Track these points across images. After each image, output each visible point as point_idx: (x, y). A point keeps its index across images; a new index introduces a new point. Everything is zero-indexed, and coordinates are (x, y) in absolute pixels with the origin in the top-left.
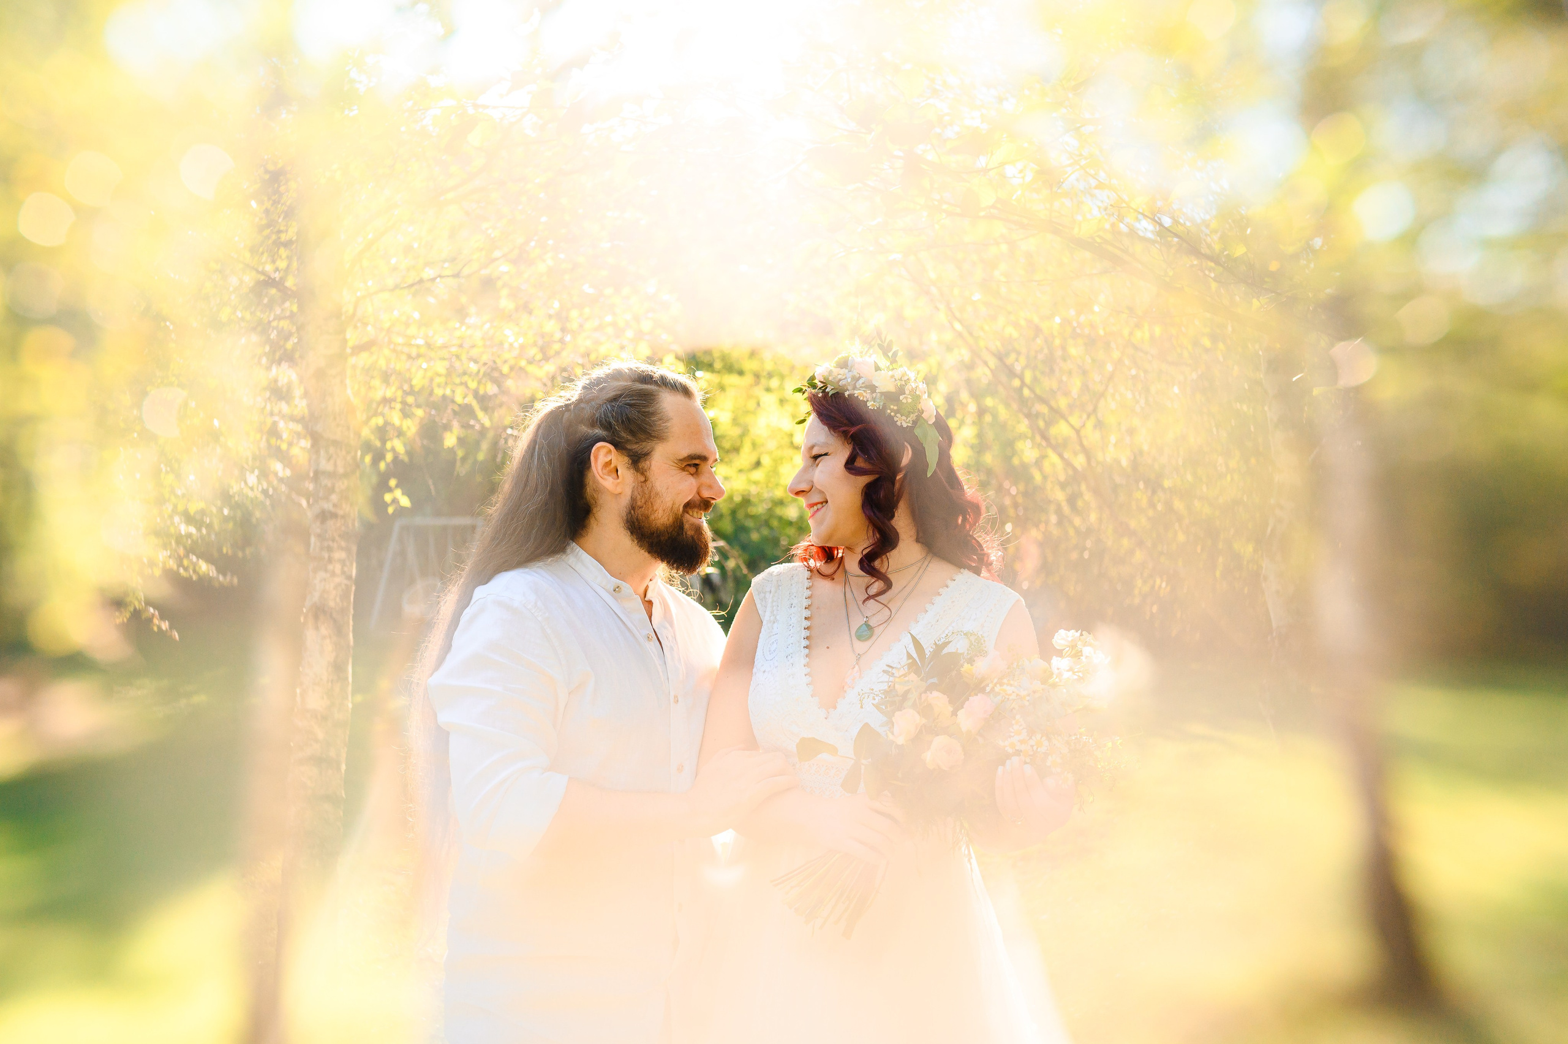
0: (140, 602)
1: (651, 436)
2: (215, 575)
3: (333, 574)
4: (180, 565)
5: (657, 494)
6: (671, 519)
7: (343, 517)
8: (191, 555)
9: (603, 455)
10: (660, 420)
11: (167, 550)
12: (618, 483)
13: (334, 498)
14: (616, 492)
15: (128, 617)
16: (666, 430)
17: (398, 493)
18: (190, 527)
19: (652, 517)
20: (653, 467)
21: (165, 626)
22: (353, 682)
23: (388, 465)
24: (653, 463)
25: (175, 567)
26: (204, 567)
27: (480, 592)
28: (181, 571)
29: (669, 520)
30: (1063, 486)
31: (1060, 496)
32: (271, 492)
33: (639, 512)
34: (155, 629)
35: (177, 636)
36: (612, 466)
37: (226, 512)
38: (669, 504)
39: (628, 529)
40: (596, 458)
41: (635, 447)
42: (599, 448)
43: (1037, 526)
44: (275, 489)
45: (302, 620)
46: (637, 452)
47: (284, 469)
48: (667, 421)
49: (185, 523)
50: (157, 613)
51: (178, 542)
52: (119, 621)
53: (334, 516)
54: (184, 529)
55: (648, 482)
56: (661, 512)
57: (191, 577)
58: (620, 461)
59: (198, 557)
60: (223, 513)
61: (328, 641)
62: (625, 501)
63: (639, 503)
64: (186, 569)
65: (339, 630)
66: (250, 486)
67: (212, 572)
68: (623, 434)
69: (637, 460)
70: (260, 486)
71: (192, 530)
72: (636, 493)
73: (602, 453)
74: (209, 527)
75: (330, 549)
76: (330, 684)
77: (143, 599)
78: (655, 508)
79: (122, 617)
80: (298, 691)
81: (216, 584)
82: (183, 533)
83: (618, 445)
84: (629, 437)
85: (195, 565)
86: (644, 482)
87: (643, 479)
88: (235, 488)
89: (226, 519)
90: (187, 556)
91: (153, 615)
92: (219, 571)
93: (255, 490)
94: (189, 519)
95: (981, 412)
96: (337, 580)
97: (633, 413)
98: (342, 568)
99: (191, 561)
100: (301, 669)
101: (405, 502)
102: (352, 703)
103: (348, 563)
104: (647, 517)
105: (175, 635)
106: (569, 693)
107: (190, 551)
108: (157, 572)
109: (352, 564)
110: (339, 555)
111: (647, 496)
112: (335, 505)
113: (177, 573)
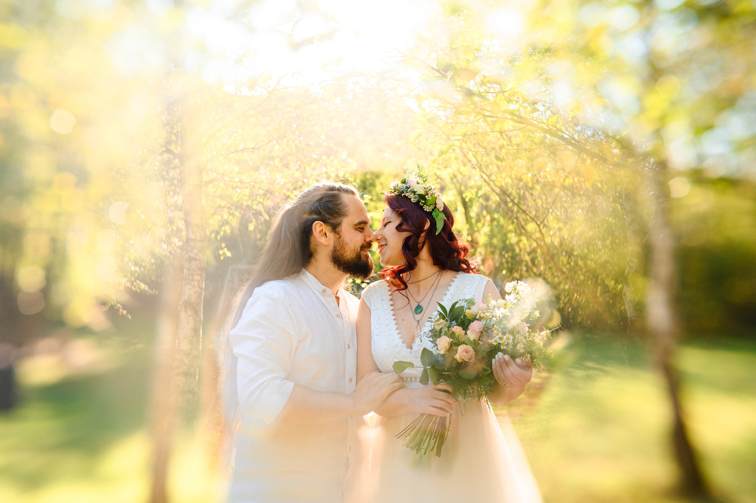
0: (114, 302)
1: (341, 215)
2: (148, 290)
3: (194, 286)
4: (132, 285)
5: (346, 243)
6: (354, 255)
7: (199, 260)
8: (137, 280)
9: (318, 227)
10: (343, 206)
11: (126, 278)
12: (327, 240)
13: (195, 251)
14: (327, 244)
15: (108, 308)
16: (347, 211)
17: (226, 250)
18: (136, 267)
19: (345, 255)
20: (343, 230)
21: (125, 312)
22: (202, 337)
23: (221, 237)
24: (343, 228)
25: (130, 286)
26: (143, 286)
27: (257, 290)
28: (133, 287)
29: (353, 255)
30: (529, 254)
31: (527, 258)
32: (173, 252)
33: (338, 252)
34: (121, 314)
35: (130, 317)
36: (324, 232)
37: (152, 261)
38: (353, 248)
39: (333, 261)
40: (315, 229)
41: (333, 221)
42: (316, 224)
43: (517, 272)
44: (175, 251)
45: (179, 308)
46: (334, 224)
47: (179, 242)
48: (347, 207)
49: (134, 266)
50: (121, 307)
51: (131, 275)
52: (104, 310)
53: (195, 259)
54: (133, 268)
55: (341, 238)
56: (349, 252)
57: (137, 290)
58: (326, 229)
59: (140, 281)
60: (151, 262)
61: (191, 318)
62: (331, 248)
63: (338, 249)
64: (135, 287)
65: (196, 312)
66: (163, 250)
67: (147, 288)
68: (327, 216)
69: (335, 227)
70: (168, 249)
71: (137, 269)
72: (336, 244)
73: (318, 226)
74: (145, 267)
75: (192, 275)
76: (191, 338)
77: (115, 300)
78: (346, 250)
79: (105, 309)
80: (177, 341)
81: (149, 294)
82: (133, 270)
83: (325, 221)
84: (330, 217)
85: (139, 285)
86: (339, 238)
87: (338, 237)
88: (157, 251)
89: (152, 264)
90: (135, 281)
91: (120, 307)
92: (150, 288)
93: (166, 251)
94: (136, 264)
95: (493, 220)
96: (196, 289)
97: (330, 205)
98: (198, 284)
99: (137, 283)
100: (178, 331)
101: (229, 254)
102: (202, 347)
103: (201, 282)
104: (343, 255)
105: (129, 317)
106: (298, 342)
107: (137, 278)
108: (122, 288)
109: (203, 282)
110: (197, 278)
111: (341, 244)
112: (195, 255)
113: (131, 289)
